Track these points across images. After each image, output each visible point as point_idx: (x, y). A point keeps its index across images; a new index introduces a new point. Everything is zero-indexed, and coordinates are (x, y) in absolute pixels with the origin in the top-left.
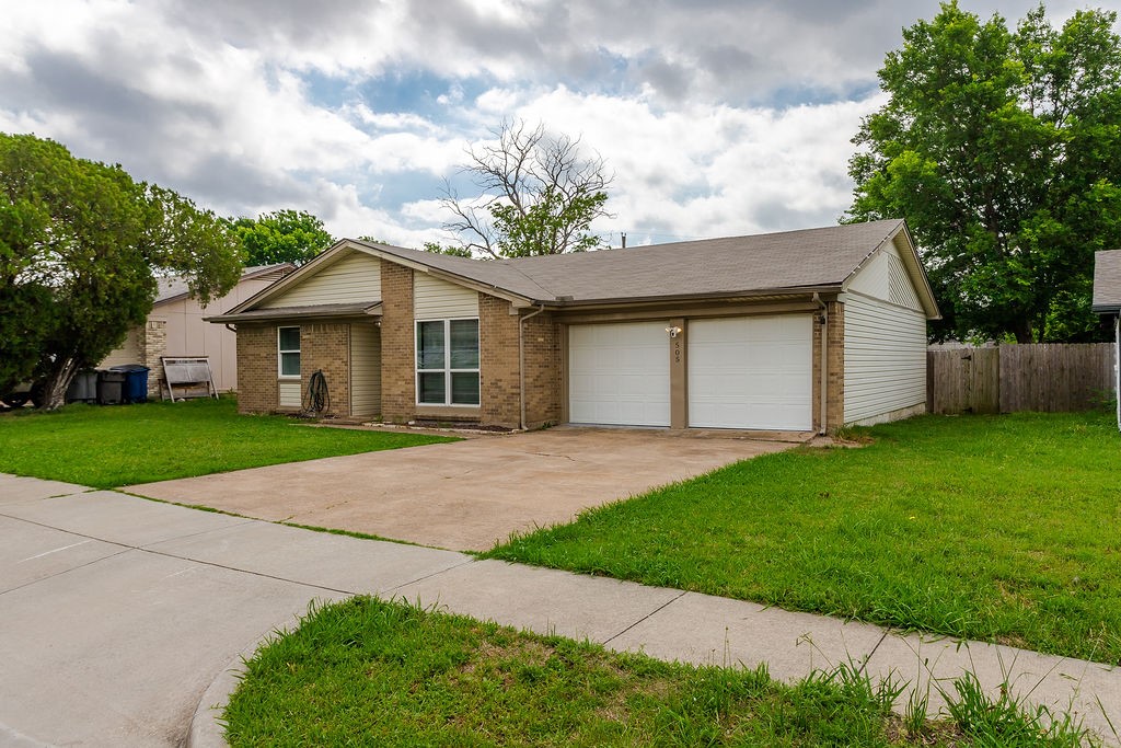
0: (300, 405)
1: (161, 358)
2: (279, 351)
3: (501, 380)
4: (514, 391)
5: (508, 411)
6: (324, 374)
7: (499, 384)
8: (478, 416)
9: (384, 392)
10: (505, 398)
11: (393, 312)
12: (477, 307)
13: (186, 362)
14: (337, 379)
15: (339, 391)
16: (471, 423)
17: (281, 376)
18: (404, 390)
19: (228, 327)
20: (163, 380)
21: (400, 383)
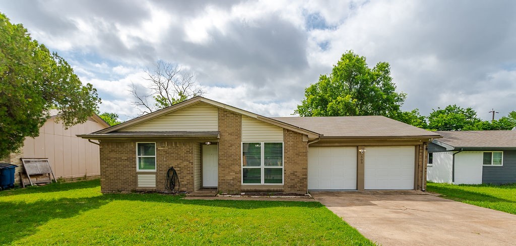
0: (155, 186)
1: (21, 159)
2: (137, 156)
3: (296, 172)
4: (304, 177)
5: (300, 186)
6: (175, 169)
7: (295, 174)
8: (283, 189)
9: (220, 178)
10: (299, 180)
11: (227, 137)
12: (282, 137)
13: (36, 161)
14: (185, 172)
15: (188, 178)
16: (279, 192)
17: (138, 170)
18: (234, 177)
19: (89, 140)
20: (24, 172)
21: (231, 173)
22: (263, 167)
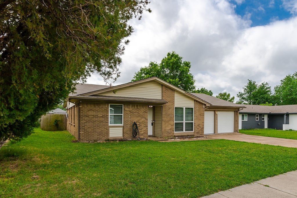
0: (122, 136)
2: (109, 114)
4: (203, 127)
5: (201, 132)
6: (136, 123)
7: (199, 125)
8: (194, 134)
9: (163, 129)
10: (201, 129)
12: (194, 105)
14: (143, 125)
15: (144, 129)
16: (192, 136)
17: (110, 125)
18: (170, 128)
21: (169, 126)
22: (184, 122)
